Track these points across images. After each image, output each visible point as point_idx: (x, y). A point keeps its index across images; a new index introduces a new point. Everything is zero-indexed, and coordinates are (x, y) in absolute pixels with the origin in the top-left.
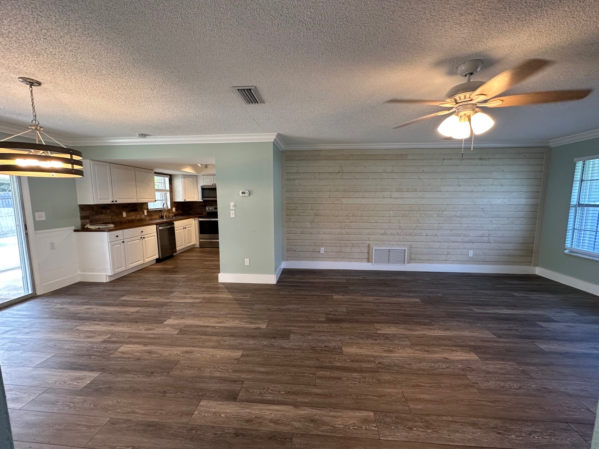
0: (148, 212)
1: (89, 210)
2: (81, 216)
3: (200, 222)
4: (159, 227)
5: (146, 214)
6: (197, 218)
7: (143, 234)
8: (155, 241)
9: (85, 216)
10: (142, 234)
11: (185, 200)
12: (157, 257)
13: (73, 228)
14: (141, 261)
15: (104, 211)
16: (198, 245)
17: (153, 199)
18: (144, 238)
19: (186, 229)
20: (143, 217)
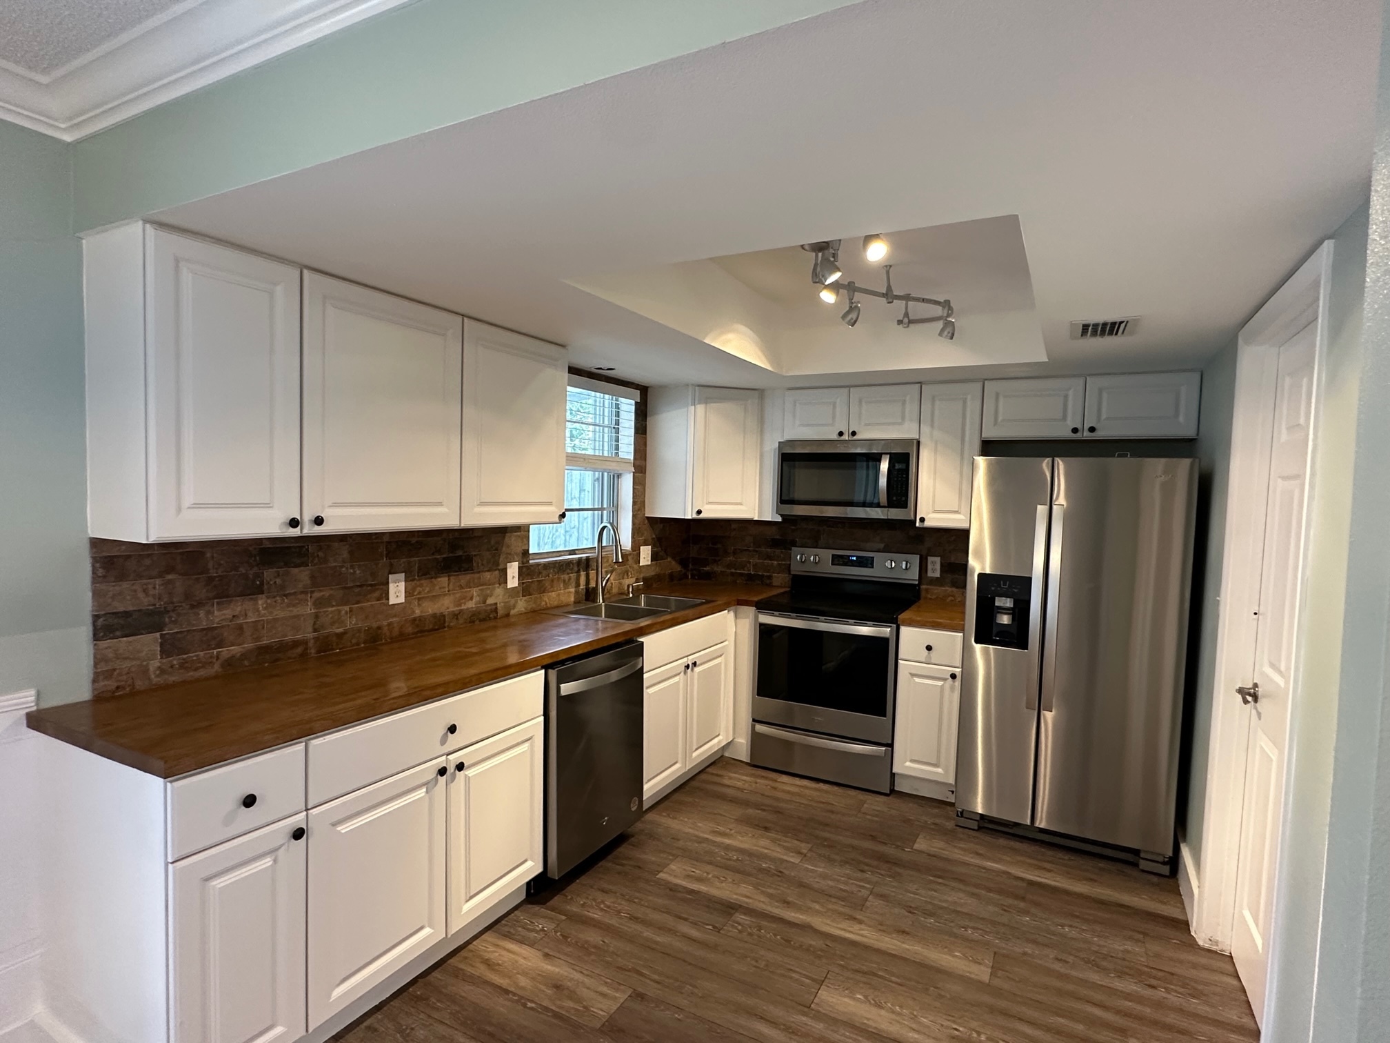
0: (524, 571)
1: (170, 569)
2: (96, 618)
3: (765, 633)
4: (561, 680)
5: (513, 581)
6: (751, 610)
7: (454, 741)
8: (532, 775)
9: (127, 614)
10: (450, 746)
11: (699, 512)
12: (532, 867)
13: (27, 700)
14: (427, 931)
15: (269, 574)
16: (742, 751)
17: (550, 504)
18: (460, 767)
19: (697, 669)
20: (497, 597)
